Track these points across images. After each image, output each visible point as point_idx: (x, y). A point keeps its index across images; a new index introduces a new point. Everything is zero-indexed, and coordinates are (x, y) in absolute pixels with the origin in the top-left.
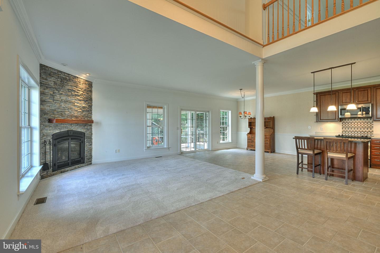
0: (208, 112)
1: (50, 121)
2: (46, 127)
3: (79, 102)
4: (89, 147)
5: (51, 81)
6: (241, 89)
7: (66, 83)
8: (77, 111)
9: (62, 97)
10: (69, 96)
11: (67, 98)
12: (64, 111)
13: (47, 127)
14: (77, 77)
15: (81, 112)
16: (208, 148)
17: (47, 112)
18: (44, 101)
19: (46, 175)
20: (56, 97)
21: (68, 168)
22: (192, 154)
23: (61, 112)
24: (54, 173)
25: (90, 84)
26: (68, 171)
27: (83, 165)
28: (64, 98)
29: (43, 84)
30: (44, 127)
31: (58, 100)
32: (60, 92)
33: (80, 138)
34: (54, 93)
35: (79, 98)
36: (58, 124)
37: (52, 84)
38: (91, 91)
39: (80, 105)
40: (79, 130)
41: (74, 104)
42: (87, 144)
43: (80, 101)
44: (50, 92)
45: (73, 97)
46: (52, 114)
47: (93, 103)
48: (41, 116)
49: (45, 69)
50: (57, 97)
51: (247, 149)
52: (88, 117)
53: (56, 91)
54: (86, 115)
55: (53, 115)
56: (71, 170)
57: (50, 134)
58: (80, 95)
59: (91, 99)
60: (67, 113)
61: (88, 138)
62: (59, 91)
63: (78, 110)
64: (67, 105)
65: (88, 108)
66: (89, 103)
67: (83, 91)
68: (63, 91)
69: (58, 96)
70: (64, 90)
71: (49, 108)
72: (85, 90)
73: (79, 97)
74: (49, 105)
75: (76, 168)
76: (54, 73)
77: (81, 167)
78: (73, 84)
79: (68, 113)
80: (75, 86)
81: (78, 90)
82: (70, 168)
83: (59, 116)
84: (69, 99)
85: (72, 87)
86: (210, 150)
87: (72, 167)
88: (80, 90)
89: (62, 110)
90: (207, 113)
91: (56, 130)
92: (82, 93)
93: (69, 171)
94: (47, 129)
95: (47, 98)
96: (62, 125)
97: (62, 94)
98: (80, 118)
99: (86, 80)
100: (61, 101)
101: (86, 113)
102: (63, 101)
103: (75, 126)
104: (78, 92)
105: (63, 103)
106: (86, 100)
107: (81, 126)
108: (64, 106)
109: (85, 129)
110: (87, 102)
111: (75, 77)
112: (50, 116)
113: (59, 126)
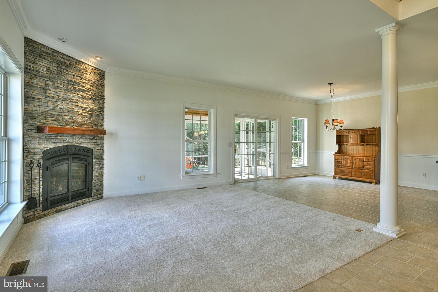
0: (275, 120)
1: (40, 130)
2: (33, 140)
3: (85, 101)
4: (98, 171)
5: (42, 66)
6: (331, 84)
7: (65, 71)
8: (81, 115)
9: (58, 92)
10: (69, 91)
11: (67, 94)
12: (61, 114)
13: (35, 139)
14: (83, 62)
15: (88, 117)
16: (273, 175)
17: (34, 115)
18: (31, 97)
19: (32, 217)
20: (49, 92)
21: (67, 205)
22: (251, 184)
23: (57, 116)
24: (45, 212)
25: (101, 75)
26: (66, 209)
27: (90, 199)
28: (62, 94)
29: (30, 70)
30: (29, 139)
31: (52, 97)
32: (56, 84)
33: (85, 157)
34: (46, 85)
35: (85, 95)
36: (51, 136)
37: (43, 70)
38: (103, 85)
39: (85, 106)
40: (85, 145)
41: (76, 104)
42: (95, 167)
43: (87, 99)
44: (40, 84)
45: (76, 93)
46: (43, 119)
47: (106, 104)
48: (27, 122)
49: (32, 46)
50: (52, 92)
51: (334, 177)
52: (98, 126)
53: (49, 82)
54: (95, 122)
55: (45, 121)
56: (71, 208)
57: (40, 151)
58: (86, 91)
59: (102, 98)
60: (66, 118)
61: (97, 158)
62: (54, 83)
63: (84, 114)
64: (66, 106)
65: (97, 111)
66: (99, 103)
67: (90, 84)
68: (61, 83)
69: (53, 90)
70: (61, 81)
71: (38, 108)
72: (94, 83)
73: (85, 93)
74: (38, 104)
75: (78, 205)
76: (46, 53)
77: (87, 202)
78: (76, 73)
79: (69, 117)
80: (79, 77)
81: (84, 83)
82: (70, 204)
83: (53, 122)
84: (70, 95)
85: (74, 77)
86: (277, 177)
87: (73, 203)
88: (87, 82)
89: (59, 114)
90: (272, 122)
91: (48, 144)
92: (89, 87)
93: (69, 209)
94: (35, 142)
95: (36, 94)
96: (59, 137)
97: (59, 87)
98: (86, 126)
99: (95, 68)
100: (58, 99)
101: (95, 118)
102: (61, 98)
103: (78, 138)
104: (84, 86)
105: (60, 101)
106: (96, 99)
107: (88, 139)
108: (62, 107)
109: (93, 144)
110: (97, 102)
111: (80, 62)
112: (39, 122)
113: (54, 137)
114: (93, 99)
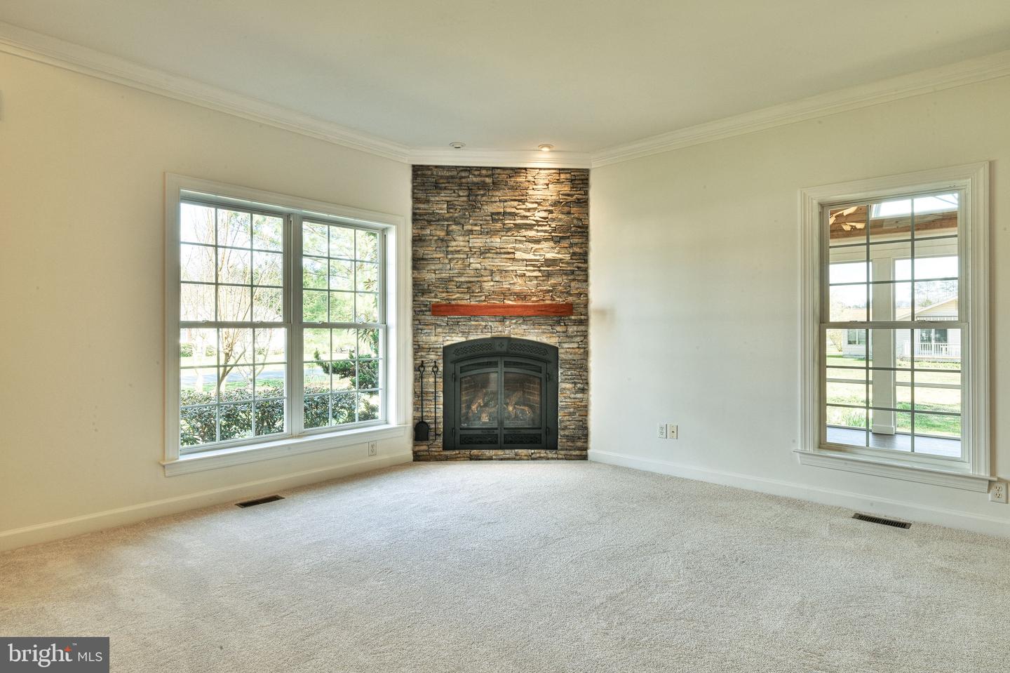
1: (437, 310)
2: (426, 327)
3: (531, 245)
4: (572, 396)
5: (439, 203)
7: (484, 198)
8: (523, 275)
9: (471, 241)
10: (496, 232)
11: (488, 240)
12: (477, 279)
13: (430, 327)
14: (525, 169)
15: (541, 278)
17: (426, 287)
18: (423, 259)
19: (425, 453)
20: (454, 244)
21: (492, 452)
23: (469, 285)
24: (448, 453)
25: (579, 180)
26: (490, 459)
27: (551, 454)
28: (478, 242)
29: (420, 215)
30: (420, 327)
31: (458, 252)
32: (466, 228)
33: (539, 364)
34: (448, 233)
35: (531, 233)
36: (458, 320)
37: (442, 209)
38: (583, 203)
39: (533, 257)
40: (534, 338)
41: (511, 256)
43: (538, 241)
44: (438, 233)
45: (509, 234)
46: (443, 292)
47: (593, 244)
48: (416, 299)
49: (422, 175)
50: (459, 242)
52: (571, 295)
53: (454, 227)
54: (560, 288)
55: (444, 295)
56: (502, 459)
57: (438, 346)
58: (534, 225)
60: (488, 286)
61: (568, 366)
62: (463, 226)
63: (528, 274)
64: (488, 263)
65: (567, 263)
66: (571, 245)
67: (545, 208)
68: (475, 222)
69: (461, 238)
70: (477, 218)
71: (433, 275)
72: (555, 203)
73: (532, 229)
74: (433, 268)
75: (517, 458)
76: (448, 178)
77: (540, 458)
78: (509, 194)
79: (492, 283)
80: (515, 200)
81: (529, 209)
82: (500, 452)
83: (462, 295)
84: (496, 241)
85: (505, 204)
87: (507, 451)
88: (535, 205)
89: (471, 279)
91: (453, 335)
92: (544, 214)
93: (495, 459)
94: (429, 331)
95: (429, 251)
96: (473, 323)
97: (472, 231)
98: (534, 299)
99: (559, 169)
100: (471, 252)
101: (560, 279)
102: (475, 250)
103: (515, 323)
104: (527, 217)
105: (475, 256)
106: (562, 238)
107: (540, 324)
108: (479, 266)
109: (554, 335)
110: (565, 243)
111: (516, 171)
112: (435, 298)
113: (464, 323)
114: (554, 239)
